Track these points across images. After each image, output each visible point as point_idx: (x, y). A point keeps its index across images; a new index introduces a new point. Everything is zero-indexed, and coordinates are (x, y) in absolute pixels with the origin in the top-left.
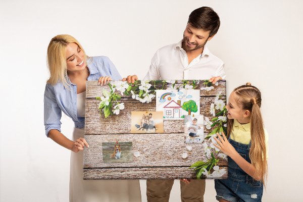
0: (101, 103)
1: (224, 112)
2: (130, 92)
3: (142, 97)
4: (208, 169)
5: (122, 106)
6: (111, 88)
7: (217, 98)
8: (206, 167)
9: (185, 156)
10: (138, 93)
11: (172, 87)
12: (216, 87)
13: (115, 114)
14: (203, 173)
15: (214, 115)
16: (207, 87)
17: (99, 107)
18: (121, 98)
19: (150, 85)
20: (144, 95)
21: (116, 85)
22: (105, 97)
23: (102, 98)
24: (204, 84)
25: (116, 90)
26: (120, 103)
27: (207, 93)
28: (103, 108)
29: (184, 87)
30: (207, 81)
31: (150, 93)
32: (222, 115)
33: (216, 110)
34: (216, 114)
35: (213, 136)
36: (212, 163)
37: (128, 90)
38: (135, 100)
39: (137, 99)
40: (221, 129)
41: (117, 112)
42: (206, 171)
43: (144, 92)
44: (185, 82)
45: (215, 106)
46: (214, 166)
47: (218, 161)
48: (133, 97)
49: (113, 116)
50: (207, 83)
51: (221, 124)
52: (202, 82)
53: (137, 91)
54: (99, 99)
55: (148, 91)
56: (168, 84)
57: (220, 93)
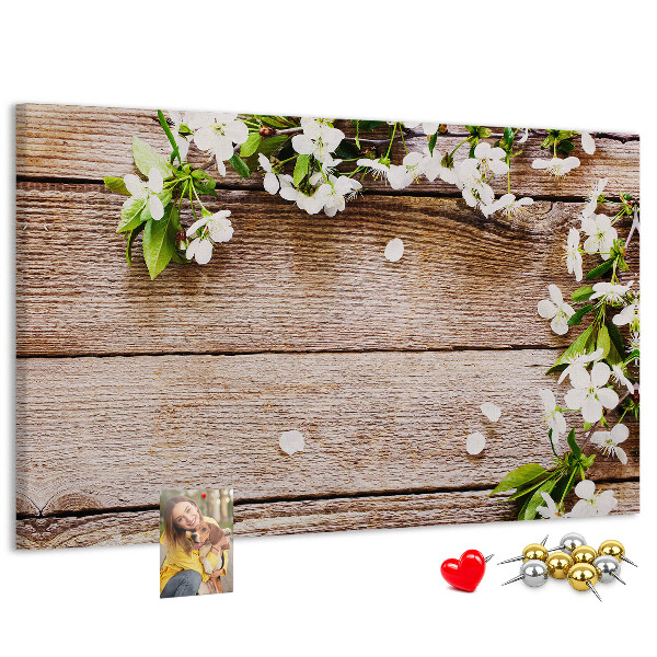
0: (128, 205)
1: (614, 266)
2: (253, 161)
3: (307, 188)
4: (556, 496)
5: (220, 226)
6: (171, 138)
7: (591, 206)
8: (552, 485)
9: (476, 443)
10: (289, 169)
11: (426, 150)
12: (585, 159)
13: (193, 263)
14: (540, 509)
15: (579, 277)
16: (556, 161)
17: (121, 226)
18: (219, 186)
19: (340, 136)
20: (313, 181)
21: (191, 127)
22: (145, 179)
23: (132, 182)
24: (546, 143)
25: (193, 149)
26: (214, 210)
27: (556, 182)
28: (141, 228)
29: (472, 155)
30: (555, 133)
31: (338, 171)
32: (606, 276)
33: (586, 257)
34: (585, 271)
35: (576, 361)
36: (570, 469)
37: (247, 152)
38: (277, 199)
39: (287, 194)
40: (604, 336)
41: (200, 252)
42: (550, 501)
43: (314, 164)
44: (476, 132)
45: (584, 238)
46: (577, 480)
47: (590, 461)
48: (271, 184)
49: (183, 268)
50: (556, 142)
51: (603, 312)
52: (537, 135)
53: (286, 158)
54: (119, 188)
55: (329, 163)
56: (410, 134)
57: (602, 184)
